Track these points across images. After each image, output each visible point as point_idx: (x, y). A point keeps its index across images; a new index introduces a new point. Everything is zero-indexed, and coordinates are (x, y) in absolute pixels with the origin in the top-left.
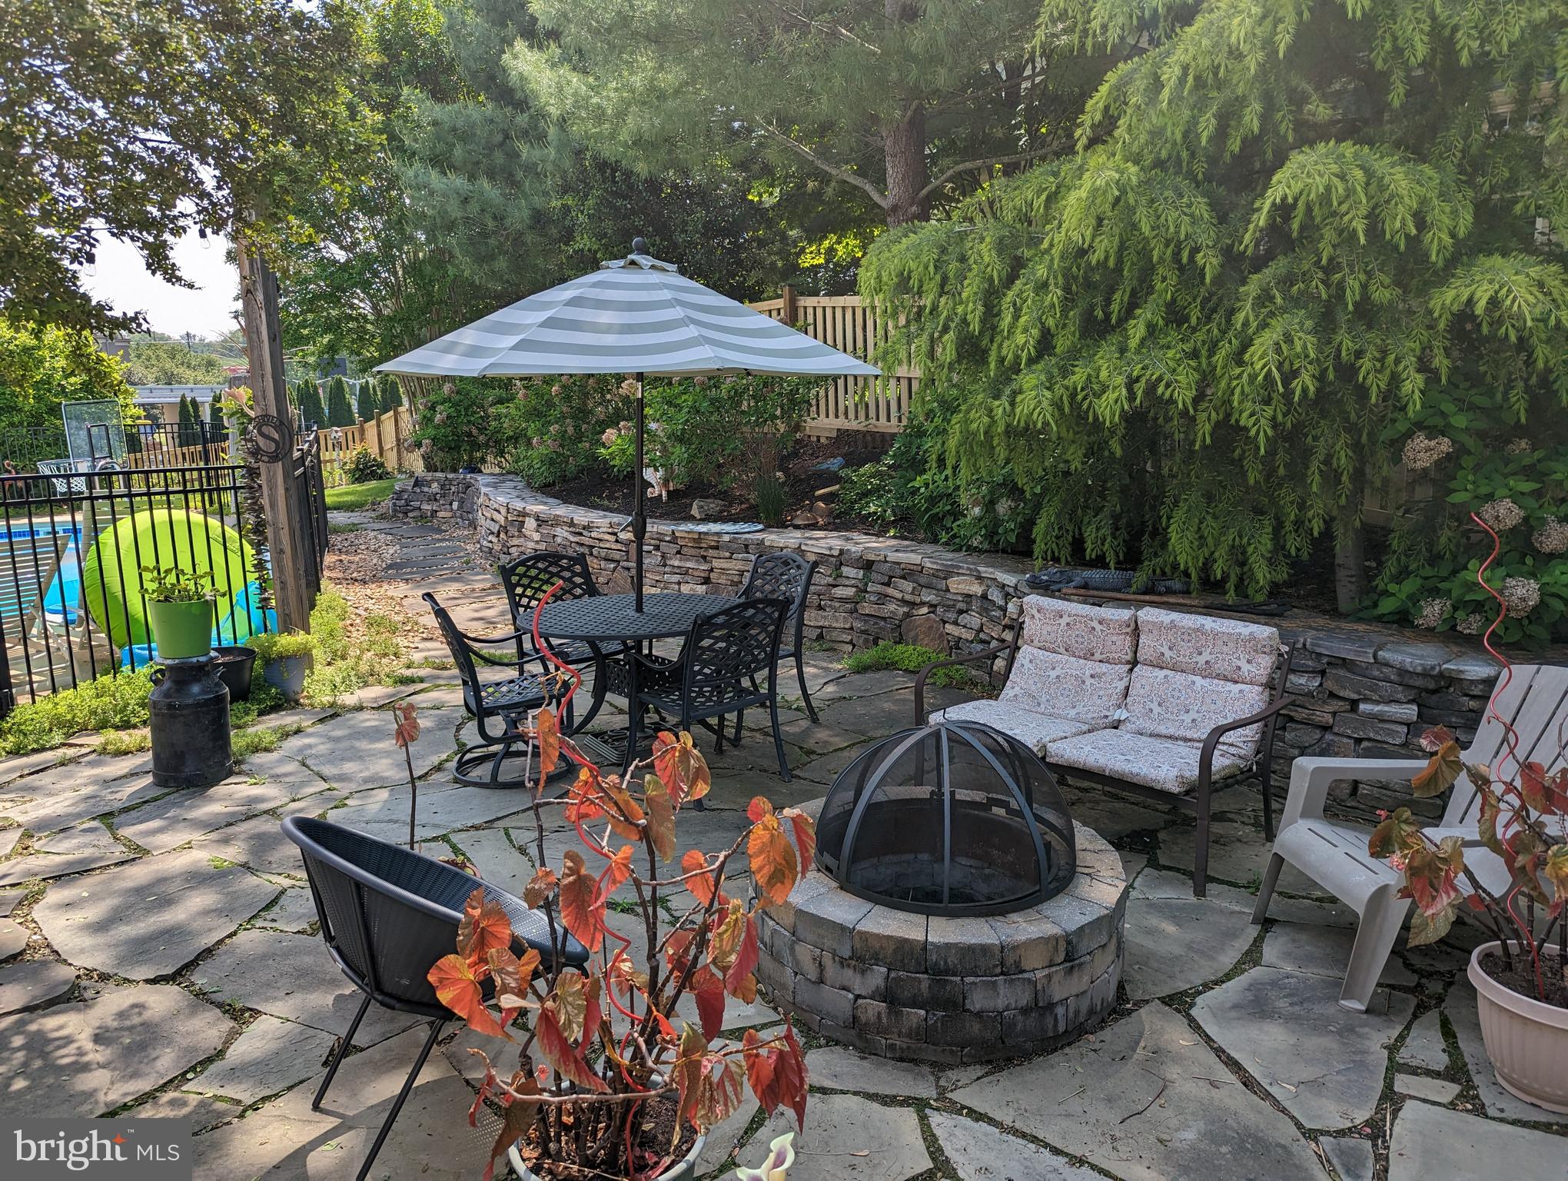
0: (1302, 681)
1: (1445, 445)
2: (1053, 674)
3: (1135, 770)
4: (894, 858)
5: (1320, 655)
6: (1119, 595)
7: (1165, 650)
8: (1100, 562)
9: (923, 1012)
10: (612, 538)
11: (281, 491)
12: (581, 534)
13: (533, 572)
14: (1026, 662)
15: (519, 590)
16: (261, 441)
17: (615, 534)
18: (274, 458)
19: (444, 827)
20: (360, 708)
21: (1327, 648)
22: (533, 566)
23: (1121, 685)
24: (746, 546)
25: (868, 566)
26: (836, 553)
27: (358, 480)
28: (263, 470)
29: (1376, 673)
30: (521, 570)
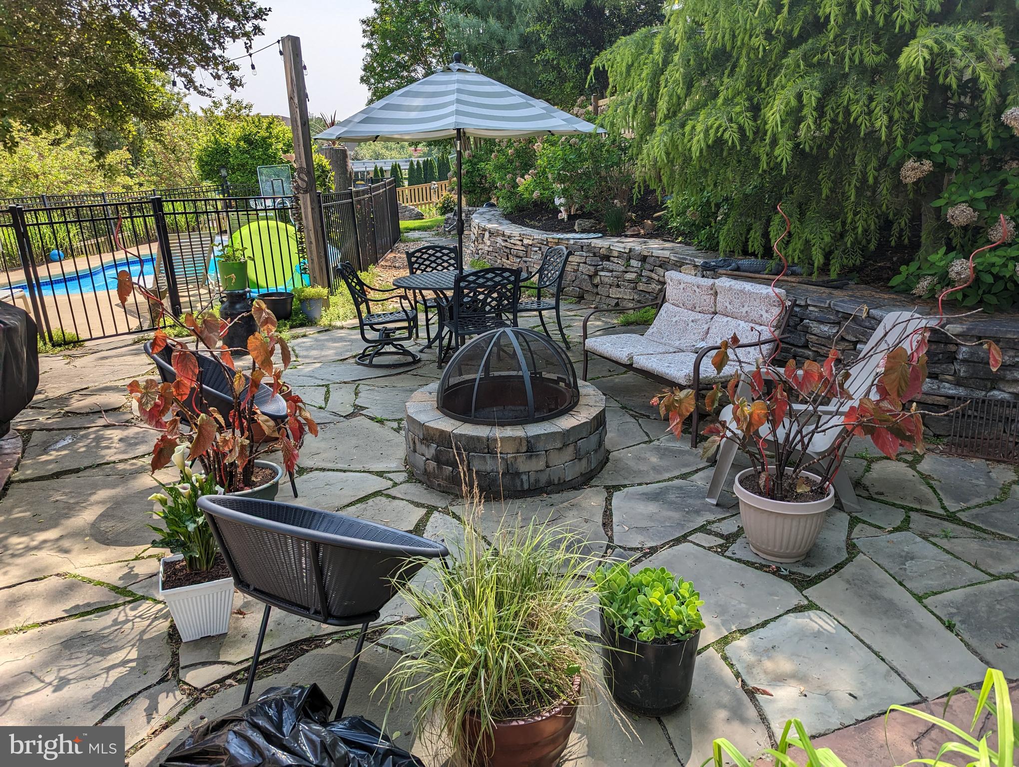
0: (826, 329)
1: (927, 165)
2: (674, 320)
3: (667, 372)
4: (513, 408)
5: (838, 312)
6: (757, 275)
7: (727, 304)
8: (754, 254)
9: (451, 468)
10: (519, 243)
11: (309, 210)
12: (506, 241)
13: (425, 256)
14: (664, 314)
15: (416, 266)
16: (300, 182)
17: (521, 241)
18: (306, 192)
19: (328, 380)
20: (342, 328)
21: (841, 307)
22: (426, 253)
23: (706, 327)
24: (582, 247)
25: (644, 259)
26: (627, 251)
27: (443, 214)
28: (301, 198)
29: (867, 324)
30: (418, 254)
